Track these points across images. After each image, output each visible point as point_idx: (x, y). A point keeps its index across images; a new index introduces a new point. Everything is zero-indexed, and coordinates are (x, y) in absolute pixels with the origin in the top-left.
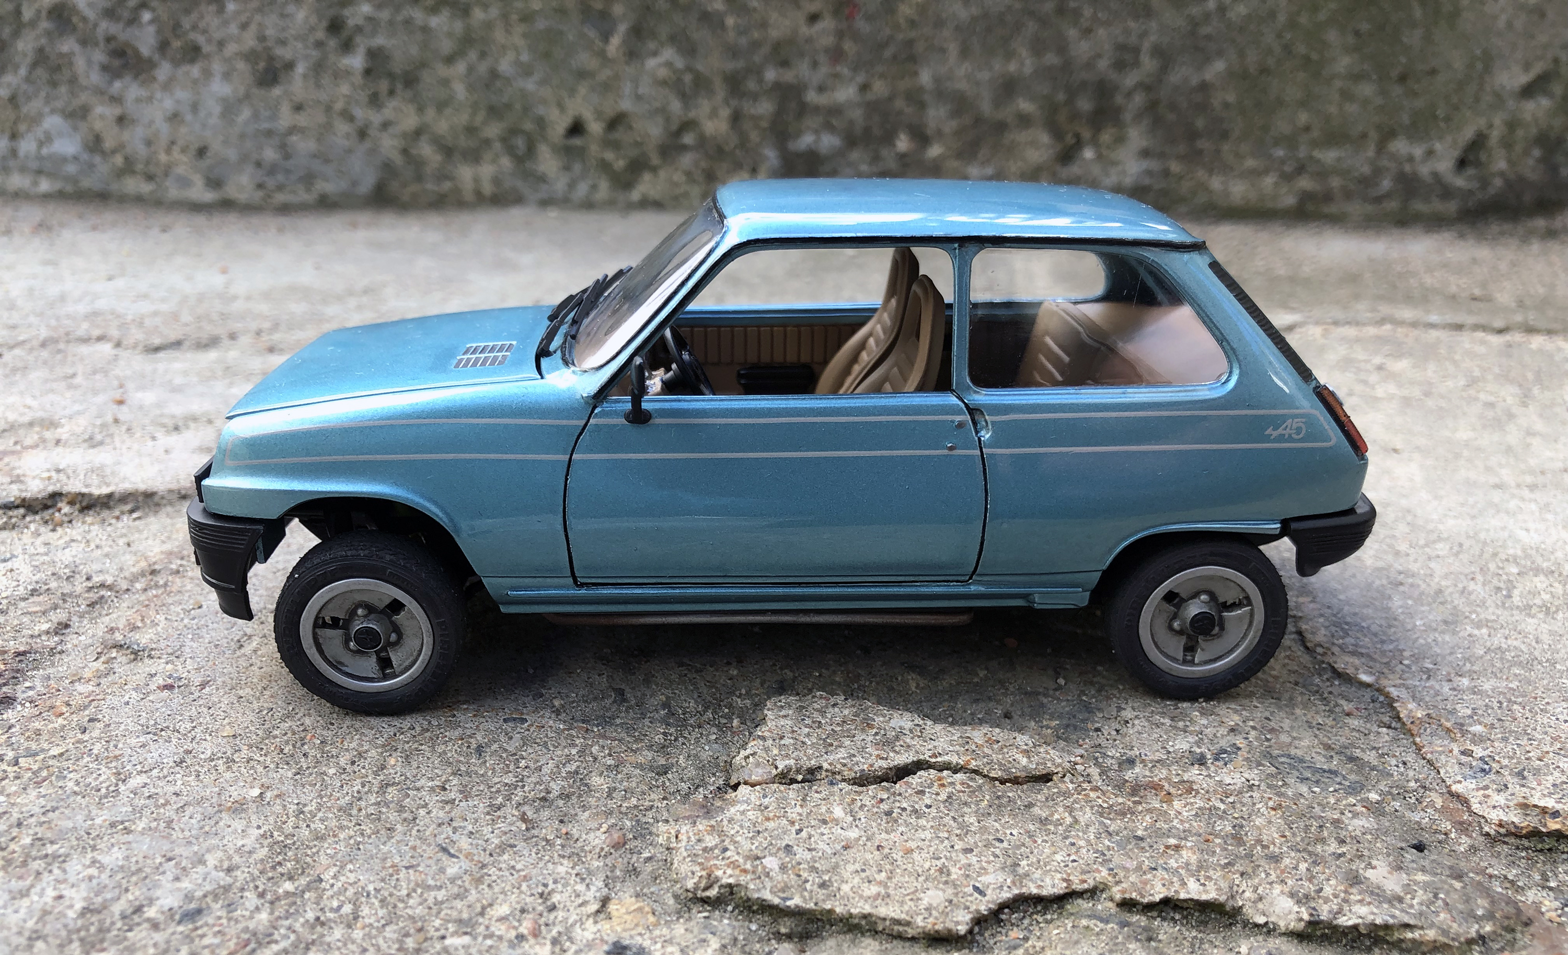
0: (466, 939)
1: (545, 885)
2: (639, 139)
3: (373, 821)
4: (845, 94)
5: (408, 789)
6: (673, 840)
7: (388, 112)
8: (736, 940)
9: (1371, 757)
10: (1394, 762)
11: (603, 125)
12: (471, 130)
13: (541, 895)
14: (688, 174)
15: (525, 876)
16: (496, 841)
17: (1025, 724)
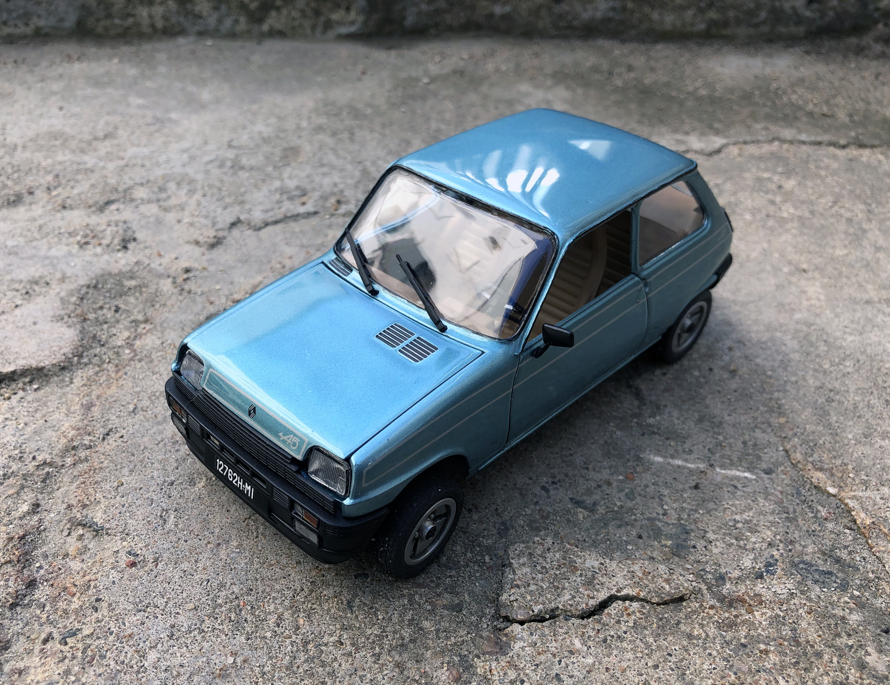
6: (489, 673)
9: (845, 556)
10: (858, 559)
17: (652, 543)
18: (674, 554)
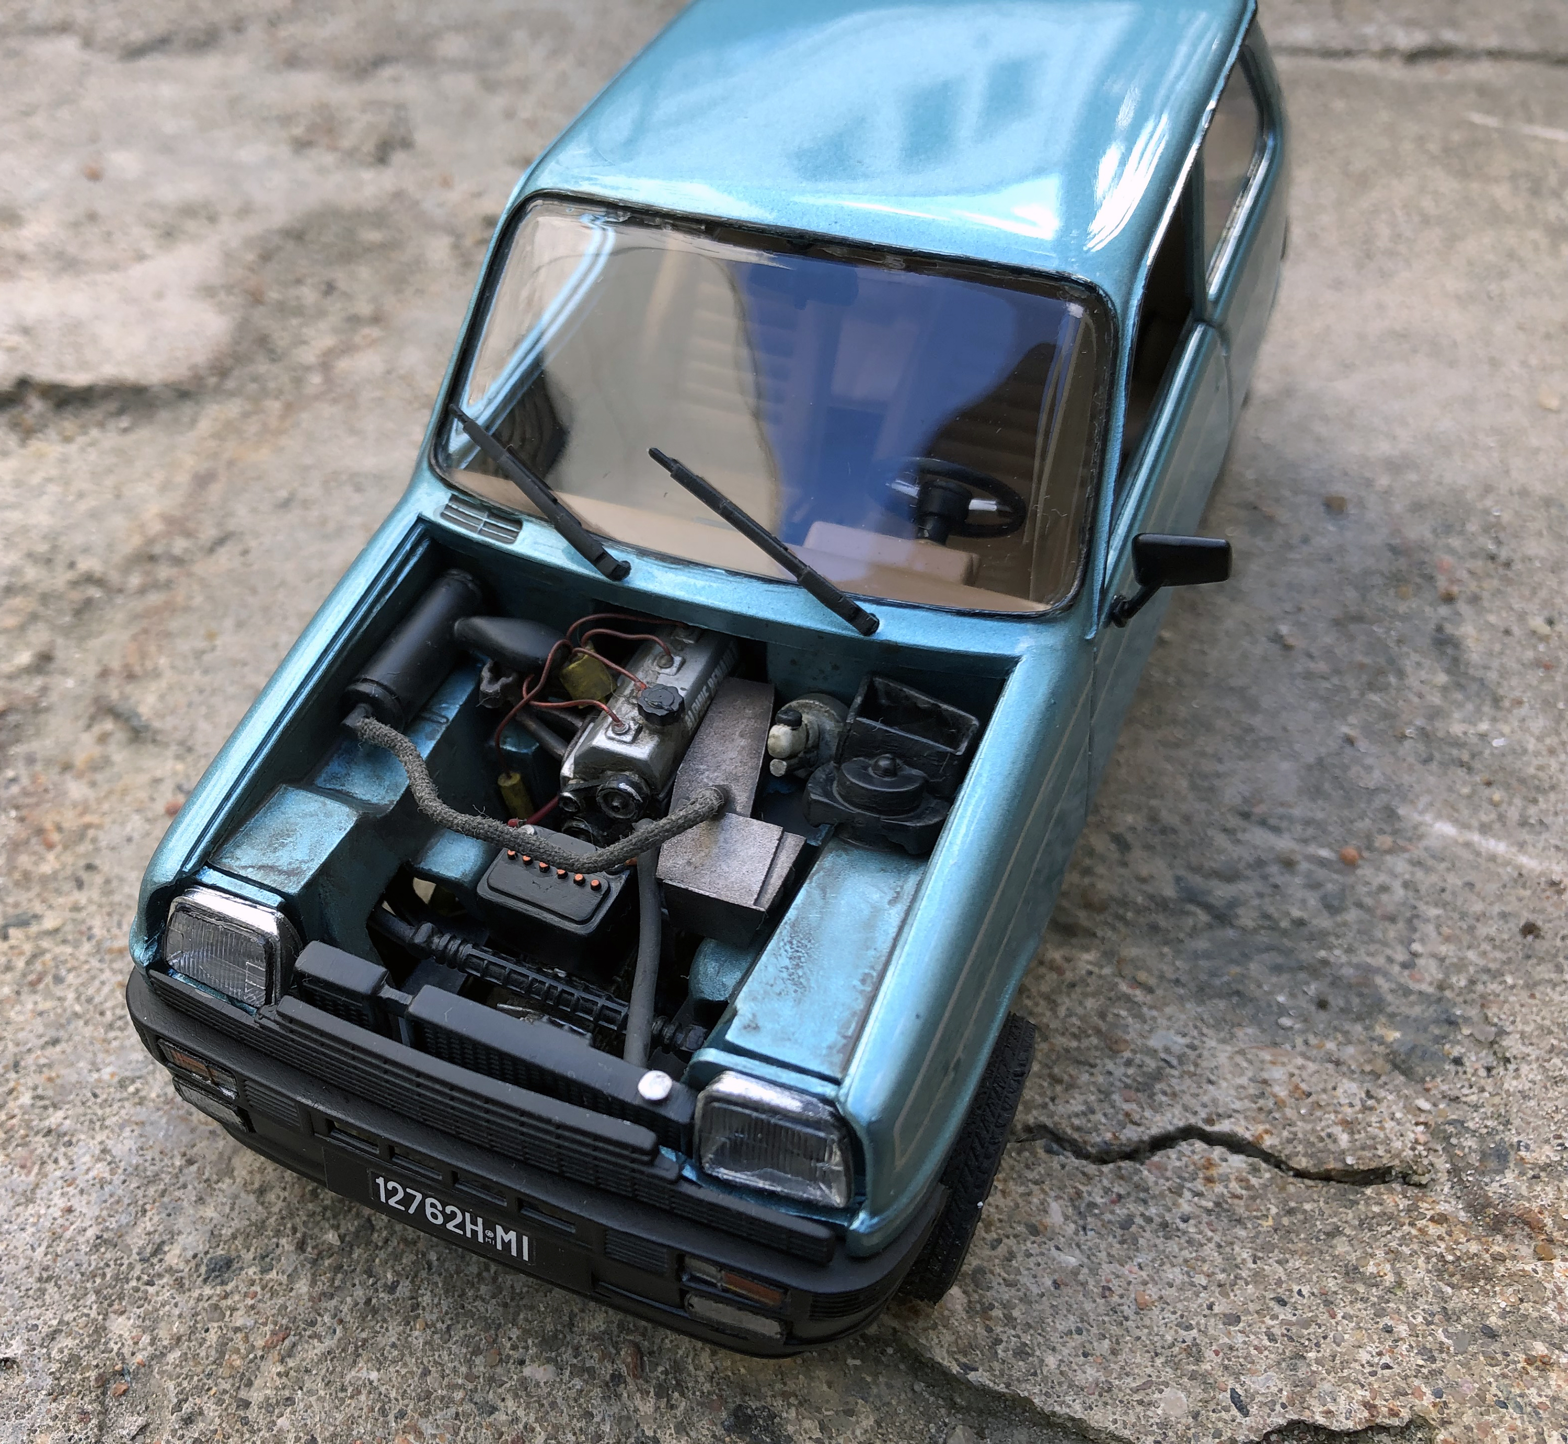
17: (1347, 1026)
18: (1396, 1067)
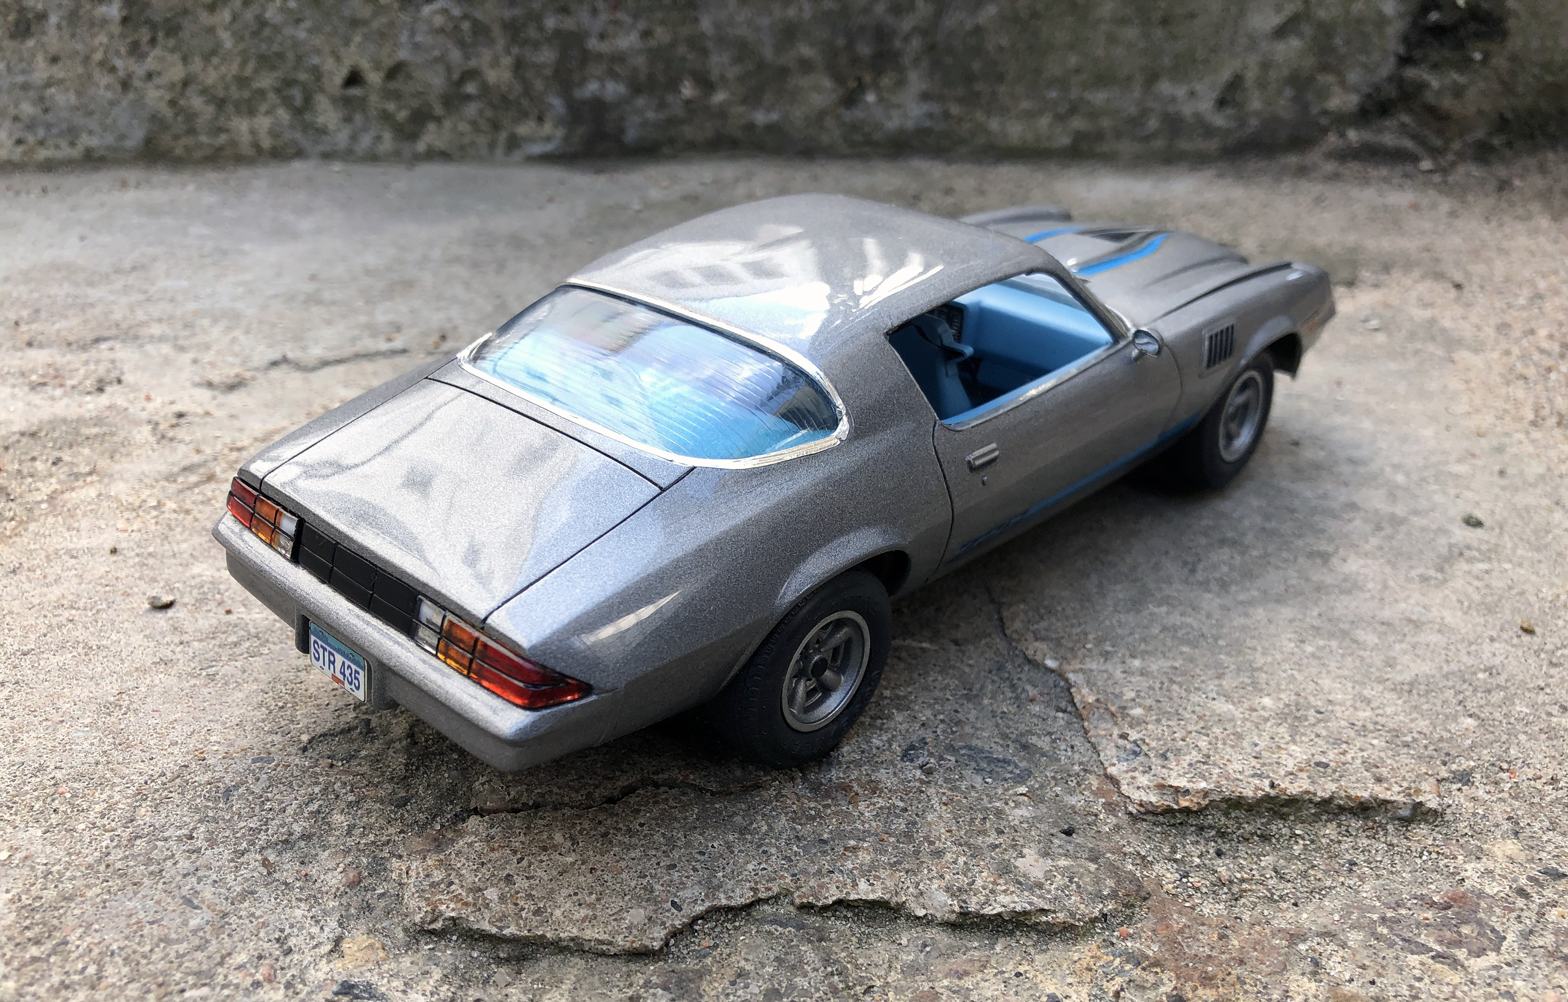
0: (205, 991)
1: (282, 931)
2: (420, 89)
3: (120, 876)
4: (627, 41)
5: (157, 840)
6: (404, 876)
7: (150, 63)
8: (457, 968)
9: (1043, 743)
10: (1063, 747)
11: (382, 74)
12: (242, 81)
13: (278, 940)
14: (474, 123)
15: (263, 923)
16: (238, 889)
